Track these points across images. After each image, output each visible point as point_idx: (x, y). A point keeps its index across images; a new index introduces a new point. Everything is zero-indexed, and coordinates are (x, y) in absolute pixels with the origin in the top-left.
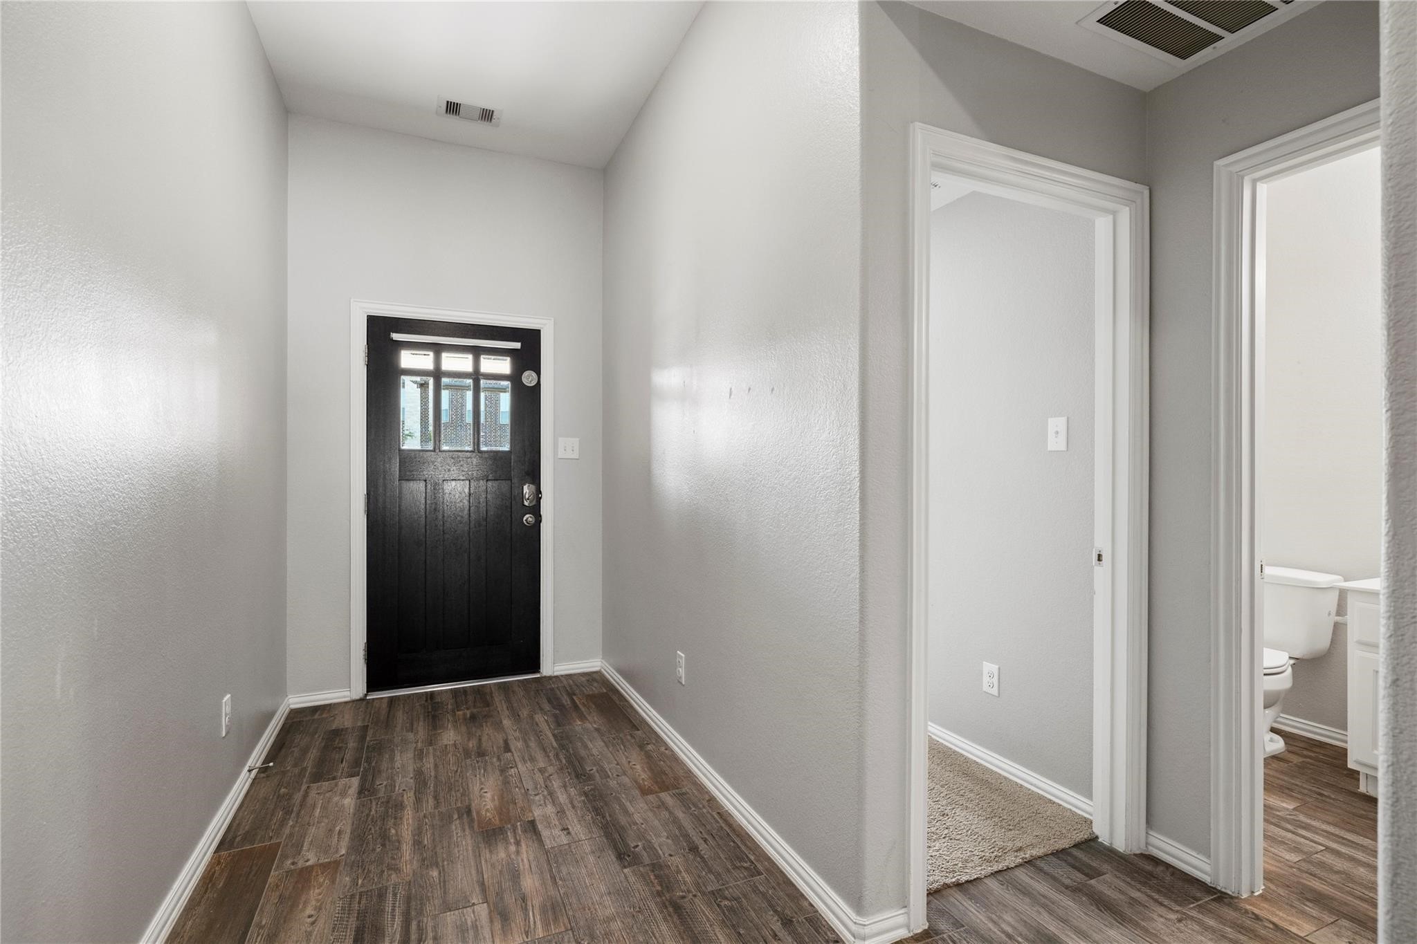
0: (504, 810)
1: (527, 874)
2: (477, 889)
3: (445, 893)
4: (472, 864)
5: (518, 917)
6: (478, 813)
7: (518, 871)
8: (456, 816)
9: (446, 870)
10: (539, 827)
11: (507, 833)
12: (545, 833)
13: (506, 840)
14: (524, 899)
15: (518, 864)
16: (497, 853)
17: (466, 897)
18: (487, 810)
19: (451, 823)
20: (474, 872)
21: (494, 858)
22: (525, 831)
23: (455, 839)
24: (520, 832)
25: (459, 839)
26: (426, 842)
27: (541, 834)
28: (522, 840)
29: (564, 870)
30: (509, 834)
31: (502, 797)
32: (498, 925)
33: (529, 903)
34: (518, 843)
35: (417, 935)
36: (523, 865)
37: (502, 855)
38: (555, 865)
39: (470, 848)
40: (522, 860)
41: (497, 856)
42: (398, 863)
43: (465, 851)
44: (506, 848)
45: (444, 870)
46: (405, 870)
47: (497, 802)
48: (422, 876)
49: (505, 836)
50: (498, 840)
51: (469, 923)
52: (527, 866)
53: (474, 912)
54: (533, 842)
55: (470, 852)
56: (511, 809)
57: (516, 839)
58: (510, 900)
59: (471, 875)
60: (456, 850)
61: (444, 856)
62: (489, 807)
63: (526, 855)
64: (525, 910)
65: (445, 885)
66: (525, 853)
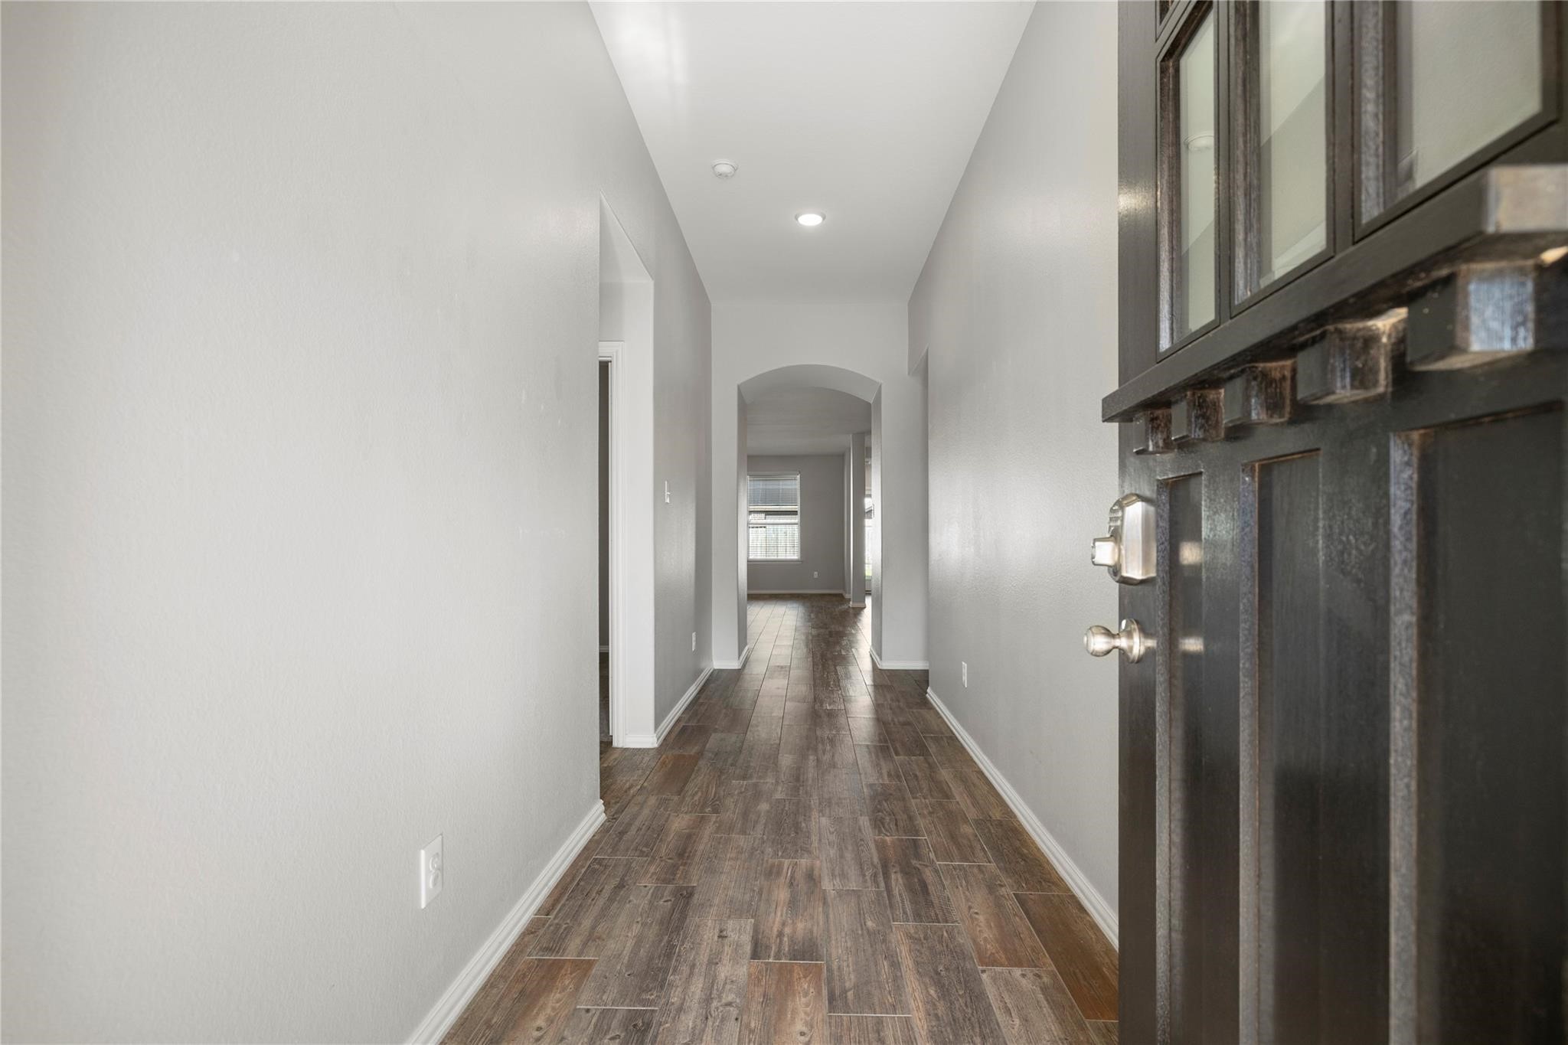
0: (783, 987)
1: (782, 903)
2: (829, 900)
3: (859, 905)
4: (832, 925)
5: (799, 875)
6: (819, 993)
7: (790, 907)
8: (850, 995)
9: (859, 925)
10: (749, 947)
11: (789, 950)
12: (746, 939)
13: (792, 940)
14: (792, 884)
15: (787, 913)
16: (805, 929)
17: (840, 896)
18: (806, 995)
19: (856, 987)
20: (831, 916)
21: (809, 925)
22: (768, 947)
23: (850, 959)
24: (773, 949)
25: (845, 957)
26: (885, 963)
27: (751, 939)
28: (774, 936)
29: (747, 897)
30: (787, 949)
31: (781, 1013)
32: (816, 872)
33: (788, 880)
34: (780, 934)
35: (879, 880)
36: (782, 911)
37: (800, 926)
38: (753, 903)
39: (833, 942)
40: (782, 915)
41: (805, 926)
42: (912, 946)
43: (839, 939)
44: (794, 931)
45: (861, 925)
46: (902, 934)
47: (790, 1005)
48: (883, 924)
49: (791, 948)
50: (801, 944)
51: (838, 879)
52: (779, 909)
53: (834, 885)
54: (763, 932)
55: (833, 938)
56: (774, 986)
57: (780, 939)
58: (802, 886)
59: (834, 914)
60: (849, 944)
61: (861, 940)
62: (803, 999)
63: (776, 920)
64: (792, 877)
65: (859, 910)
66: (776, 923)
